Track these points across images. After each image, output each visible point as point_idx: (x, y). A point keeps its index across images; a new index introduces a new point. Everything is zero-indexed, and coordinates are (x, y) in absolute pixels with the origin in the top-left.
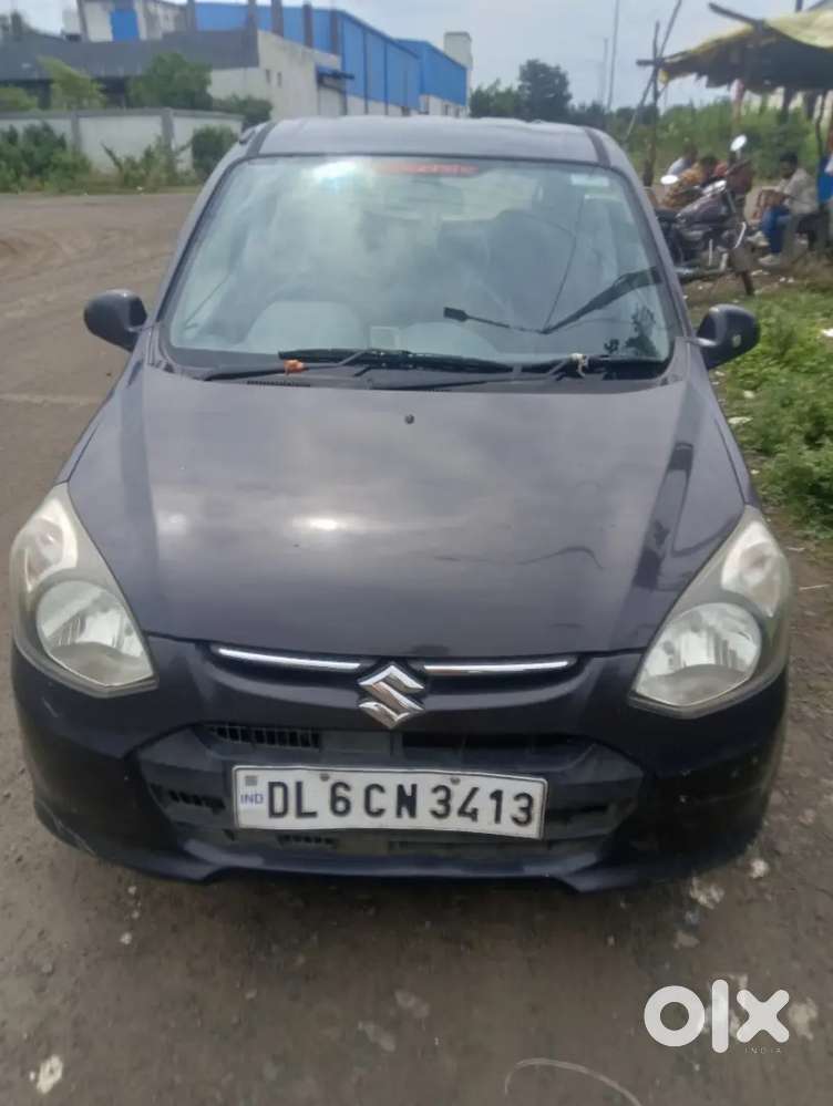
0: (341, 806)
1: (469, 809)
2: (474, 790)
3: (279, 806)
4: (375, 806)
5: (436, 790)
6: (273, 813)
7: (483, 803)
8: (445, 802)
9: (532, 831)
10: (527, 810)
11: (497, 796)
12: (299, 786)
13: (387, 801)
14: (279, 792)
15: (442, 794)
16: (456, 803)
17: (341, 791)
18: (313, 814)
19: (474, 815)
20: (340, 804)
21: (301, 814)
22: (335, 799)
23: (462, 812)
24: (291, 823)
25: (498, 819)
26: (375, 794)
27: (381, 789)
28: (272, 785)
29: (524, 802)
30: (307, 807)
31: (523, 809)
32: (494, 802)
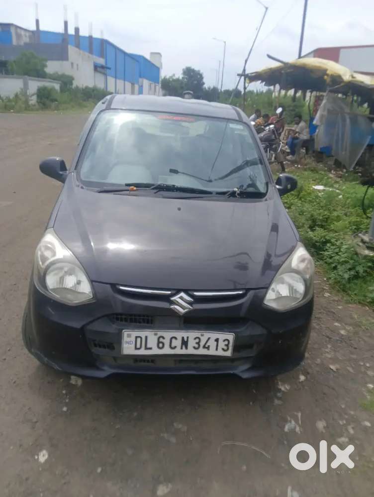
0: (161, 345)
1: (207, 346)
2: (209, 339)
3: (138, 346)
4: (173, 345)
5: (195, 339)
6: (136, 348)
7: (212, 344)
8: (198, 343)
9: (229, 354)
10: (227, 345)
11: (217, 340)
12: (146, 337)
13: (177, 343)
14: (139, 340)
15: (197, 340)
16: (202, 344)
17: (161, 340)
18: (151, 349)
19: (208, 348)
20: (160, 344)
21: (146, 348)
22: (159, 342)
23: (204, 347)
24: (143, 352)
25: (217, 349)
26: (174, 340)
27: (176, 338)
28: (136, 337)
29: (226, 343)
30: (149, 346)
31: (226, 345)
32: (216, 343)
